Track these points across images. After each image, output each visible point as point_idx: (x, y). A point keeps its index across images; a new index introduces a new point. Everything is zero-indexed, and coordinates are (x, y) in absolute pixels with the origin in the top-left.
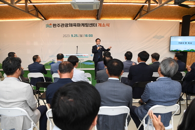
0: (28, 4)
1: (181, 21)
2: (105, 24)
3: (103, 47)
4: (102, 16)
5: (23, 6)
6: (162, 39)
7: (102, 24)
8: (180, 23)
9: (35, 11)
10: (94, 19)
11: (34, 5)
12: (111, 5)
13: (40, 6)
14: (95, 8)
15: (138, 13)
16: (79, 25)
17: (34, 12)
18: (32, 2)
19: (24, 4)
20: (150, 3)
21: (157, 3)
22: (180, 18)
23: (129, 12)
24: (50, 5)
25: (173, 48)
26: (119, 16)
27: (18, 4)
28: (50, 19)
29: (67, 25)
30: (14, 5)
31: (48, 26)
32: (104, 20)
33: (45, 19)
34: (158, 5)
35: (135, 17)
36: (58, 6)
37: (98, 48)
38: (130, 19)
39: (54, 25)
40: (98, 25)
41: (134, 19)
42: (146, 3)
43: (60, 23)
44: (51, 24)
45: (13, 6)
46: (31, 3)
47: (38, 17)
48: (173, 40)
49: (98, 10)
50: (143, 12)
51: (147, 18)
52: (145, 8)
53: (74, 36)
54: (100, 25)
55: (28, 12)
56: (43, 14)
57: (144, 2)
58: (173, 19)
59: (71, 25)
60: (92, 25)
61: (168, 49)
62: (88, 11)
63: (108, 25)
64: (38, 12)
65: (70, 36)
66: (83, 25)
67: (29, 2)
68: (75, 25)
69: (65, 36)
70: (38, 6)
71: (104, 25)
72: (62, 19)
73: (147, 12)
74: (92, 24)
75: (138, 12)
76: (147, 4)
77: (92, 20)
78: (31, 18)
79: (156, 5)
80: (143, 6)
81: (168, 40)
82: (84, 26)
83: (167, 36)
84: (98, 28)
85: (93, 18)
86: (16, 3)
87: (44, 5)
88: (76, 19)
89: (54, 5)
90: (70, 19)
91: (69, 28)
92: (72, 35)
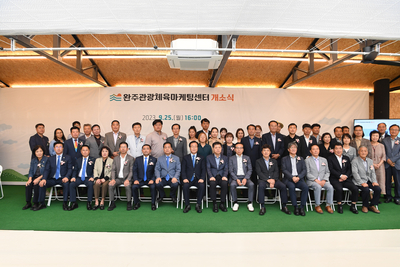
0: (82, 57)
1: (372, 90)
2: (226, 96)
4: (220, 81)
5: (73, 60)
7: (220, 96)
9: (93, 69)
10: (204, 86)
11: (91, 60)
12: (238, 61)
13: (103, 60)
15: (290, 74)
16: (174, 97)
17: (91, 73)
18: (89, 53)
19: (76, 57)
20: (312, 58)
21: (328, 58)
23: (272, 74)
24: (122, 60)
26: (252, 80)
27: (65, 57)
28: (117, 86)
29: (151, 97)
30: (60, 59)
31: (114, 98)
32: (224, 87)
33: (109, 85)
34: (331, 62)
35: (282, 82)
36: (137, 62)
38: (273, 86)
39: (126, 96)
40: (211, 97)
41: (281, 87)
42: (304, 57)
43: (139, 93)
44: (119, 95)
45: (58, 62)
46: (87, 54)
47: (96, 80)
49: (215, 70)
50: (298, 74)
51: (306, 85)
52: (303, 66)
53: (164, 118)
54: (216, 97)
55: (82, 72)
56: (106, 76)
57: (301, 55)
58: (356, 87)
59: (159, 97)
60: (201, 97)
62: (194, 72)
63: (231, 98)
64: (97, 71)
66: (183, 97)
67: (84, 54)
68: (167, 97)
69: (146, 117)
70: (99, 60)
71: (223, 98)
72: (141, 86)
73: (309, 74)
74: (199, 96)
75: (288, 73)
76: (308, 60)
77: (199, 87)
78: (82, 81)
79: (324, 60)
80: (299, 63)
82: (184, 99)
83: (347, 118)
84: (212, 102)
85: (202, 84)
86: (62, 55)
87: (110, 61)
88: (169, 86)
89: (130, 59)
90: (158, 86)
91: (155, 102)
92: (161, 117)
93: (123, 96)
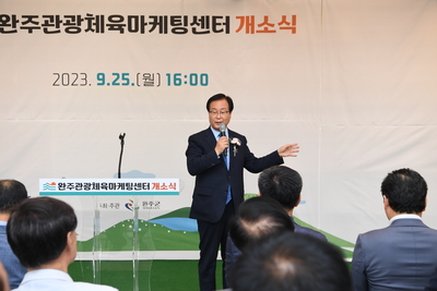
2: (275, 19)
3: (243, 139)
7: (259, 20)
16: (137, 24)
29: (73, 24)
37: (222, 144)
40: (234, 24)
53: (110, 78)
54: (248, 24)
59: (97, 24)
60: (207, 24)
63: (290, 24)
65: (92, 79)
66: (160, 23)
68: (117, 25)
69: (62, 79)
71: (267, 27)
74: (204, 21)
82: (164, 30)
84: (237, 38)
91: (86, 38)
92: (101, 78)
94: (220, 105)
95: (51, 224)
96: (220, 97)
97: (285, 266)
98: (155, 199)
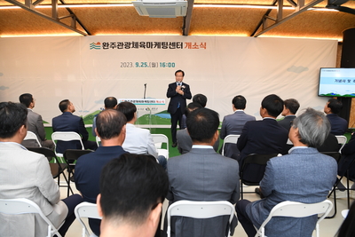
0: (58, 7)
1: (341, 39)
2: (199, 44)
4: (192, 30)
5: (49, 9)
6: (304, 73)
7: (193, 44)
8: (339, 43)
9: (71, 18)
10: (178, 34)
11: (68, 9)
12: (210, 9)
13: (80, 10)
14: (178, 14)
15: (261, 23)
16: (150, 45)
17: (69, 21)
18: (65, 2)
19: (51, 7)
20: (281, 5)
21: (296, 5)
22: (338, 34)
23: (243, 22)
24: (97, 9)
25: (325, 90)
26: (224, 29)
27: (37, 7)
28: (98, 35)
29: (128, 45)
30: (32, 7)
31: (93, 46)
32: (197, 36)
33: (89, 34)
34: (297, 9)
35: (253, 31)
36: (111, 10)
38: (245, 35)
39: (104, 45)
40: (184, 45)
41: (252, 35)
42: (274, 5)
43: (117, 41)
44: (99, 43)
45: (29, 10)
46: (63, 4)
47: (75, 29)
48: (324, 74)
49: (185, 17)
50: (268, 23)
51: (277, 34)
52: (273, 14)
53: (140, 65)
54: (189, 45)
55: (58, 20)
56: (85, 25)
57: (271, 3)
58: (326, 36)
59: (136, 45)
60: (175, 45)
61: (315, 92)
62: (167, 19)
63: (204, 46)
64: (75, 20)
65: (134, 65)
66: (158, 45)
67: (59, 2)
68: (143, 45)
69: (124, 65)
70: (75, 9)
71: (196, 46)
72: (119, 34)
73: (277, 22)
74: (174, 44)
75: (259, 21)
76: (277, 8)
77: (174, 36)
78: (64, 31)
79: (293, 8)
80: (270, 10)
81: (316, 75)
82: (159, 47)
83: (314, 67)
84: (185, 50)
85: (177, 32)
86: (35, 4)
87: (87, 9)
88: (145, 34)
89: (104, 8)
90: (135, 34)
91: (132, 50)
92: (137, 64)
93: (102, 45)
94: (180, 74)
95: (130, 110)
96: (180, 71)
97: (200, 118)
98: (157, 106)
